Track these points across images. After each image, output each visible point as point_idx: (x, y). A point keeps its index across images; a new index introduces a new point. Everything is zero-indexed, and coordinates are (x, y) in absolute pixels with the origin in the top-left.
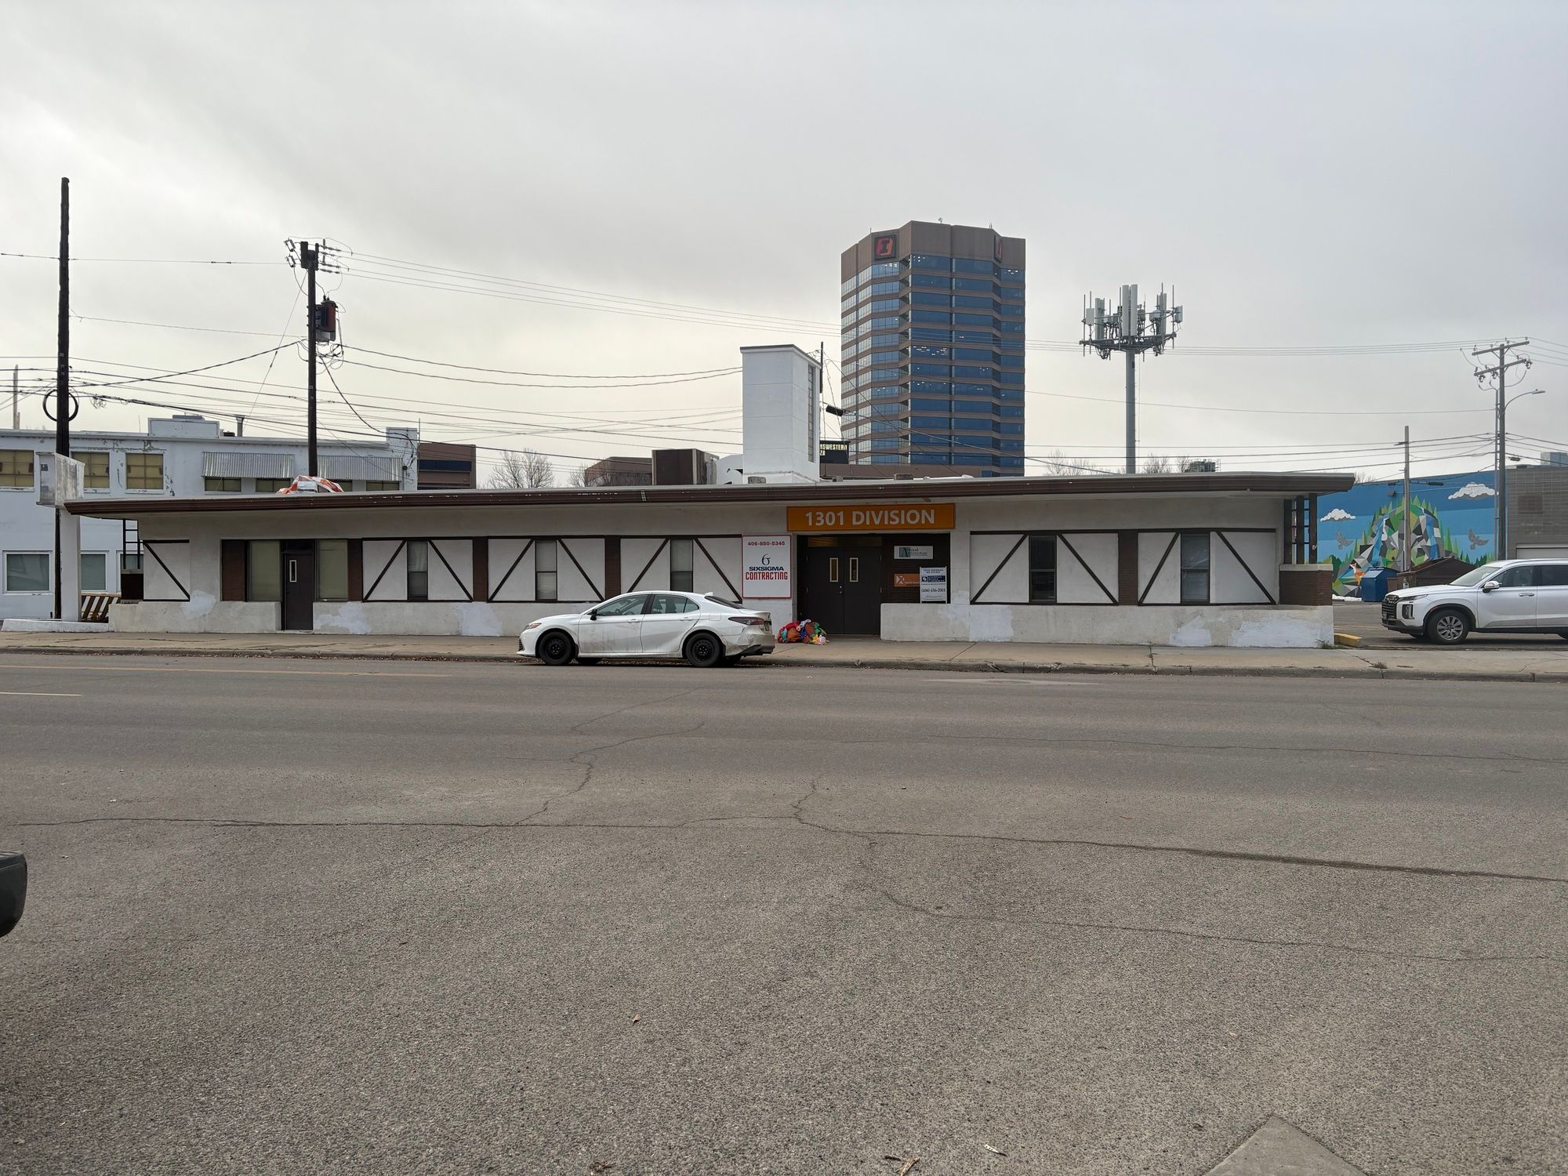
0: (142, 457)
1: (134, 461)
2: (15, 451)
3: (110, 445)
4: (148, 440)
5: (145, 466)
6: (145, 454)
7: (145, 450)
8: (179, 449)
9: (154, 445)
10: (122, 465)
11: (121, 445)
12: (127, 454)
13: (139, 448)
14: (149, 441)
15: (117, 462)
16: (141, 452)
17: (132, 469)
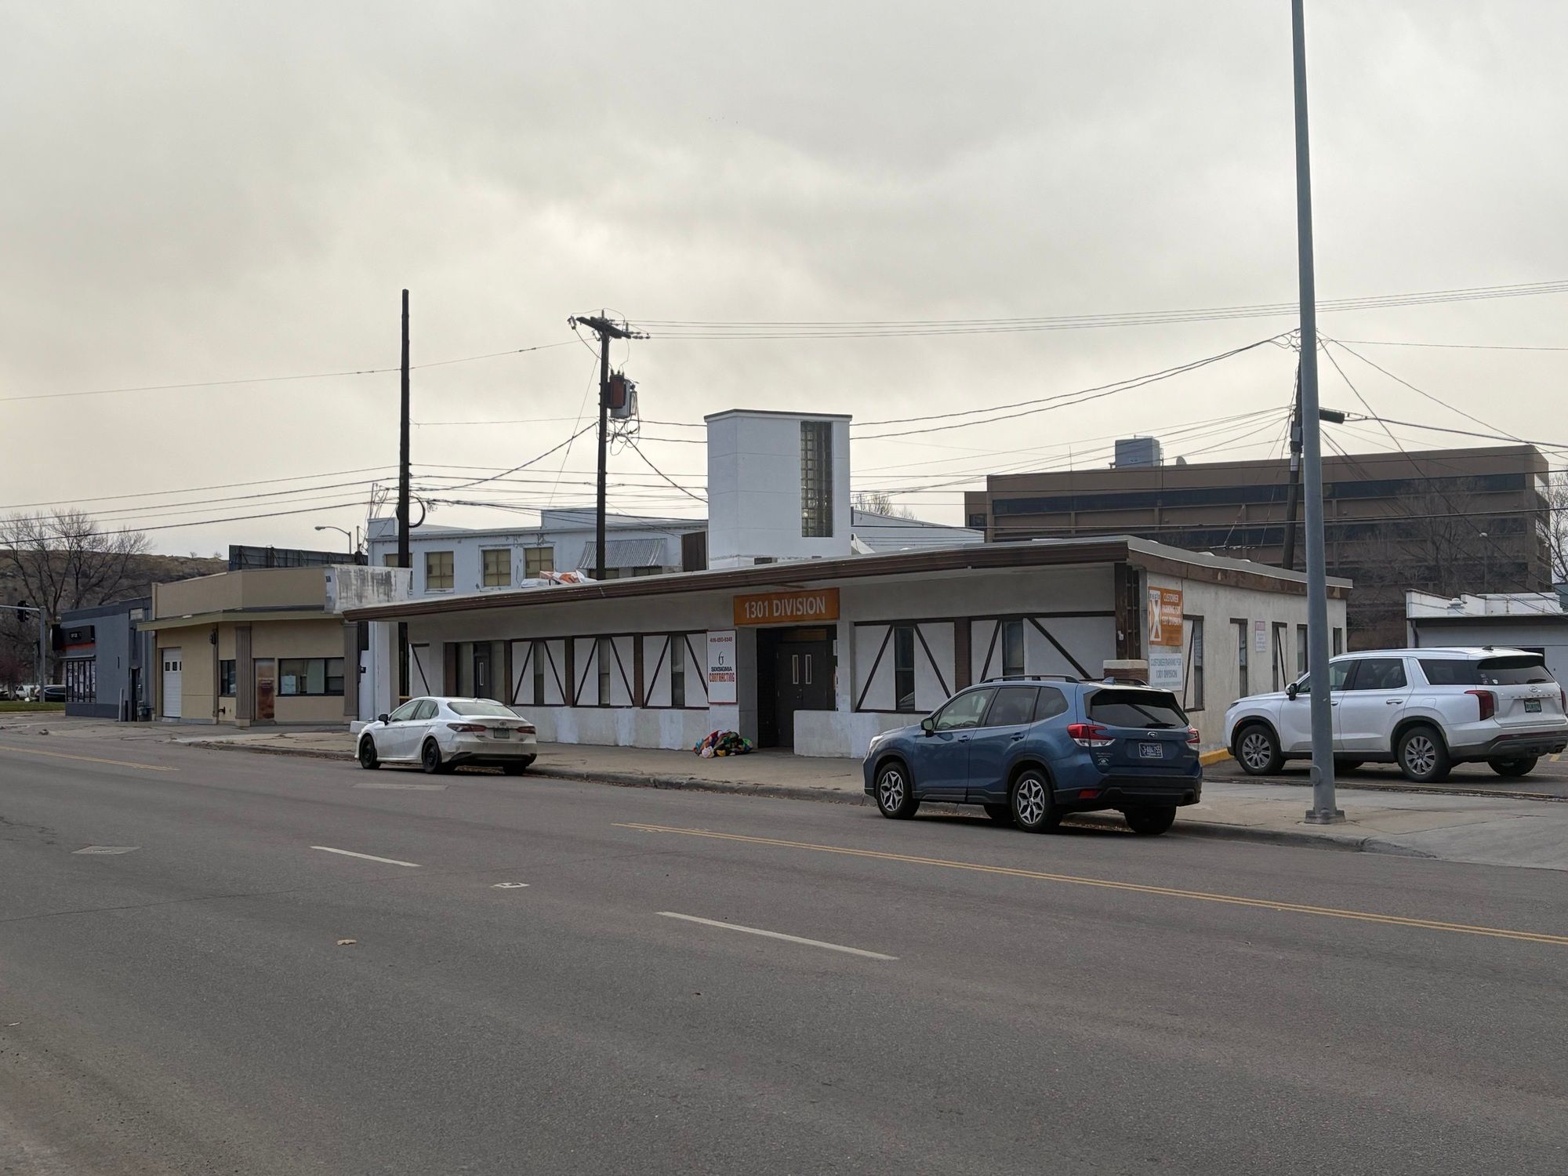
0: (538, 552)
1: (531, 557)
2: (441, 553)
3: (511, 540)
4: (539, 533)
5: (540, 561)
6: (540, 548)
7: (539, 544)
8: (567, 538)
9: (547, 538)
10: (520, 561)
11: (521, 540)
12: (526, 549)
13: (532, 542)
14: (542, 535)
15: (517, 557)
16: (536, 546)
17: (531, 564)
